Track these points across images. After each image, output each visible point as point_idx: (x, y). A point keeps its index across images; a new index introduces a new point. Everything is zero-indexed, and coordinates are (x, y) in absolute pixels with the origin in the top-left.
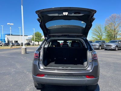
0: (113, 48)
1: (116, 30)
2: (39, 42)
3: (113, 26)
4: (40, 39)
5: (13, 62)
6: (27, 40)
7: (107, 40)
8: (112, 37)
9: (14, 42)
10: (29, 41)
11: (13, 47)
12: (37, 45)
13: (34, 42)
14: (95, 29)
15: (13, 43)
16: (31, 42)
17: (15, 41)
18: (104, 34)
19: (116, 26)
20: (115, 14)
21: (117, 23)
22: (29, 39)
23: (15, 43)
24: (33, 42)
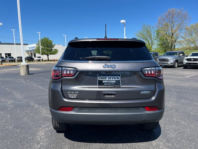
0: (170, 64)
1: (175, 35)
2: (48, 56)
3: (170, 28)
4: (51, 51)
5: (7, 89)
6: (27, 51)
7: (160, 52)
8: (167, 47)
9: (4, 56)
10: (32, 54)
11: (4, 64)
12: (46, 60)
13: (41, 56)
14: (141, 33)
15: (3, 58)
16: (35, 56)
17: (6, 54)
18: (155, 41)
19: (174, 29)
20: (174, 9)
21: (176, 24)
22: (31, 51)
23: (6, 57)
24: (37, 55)
